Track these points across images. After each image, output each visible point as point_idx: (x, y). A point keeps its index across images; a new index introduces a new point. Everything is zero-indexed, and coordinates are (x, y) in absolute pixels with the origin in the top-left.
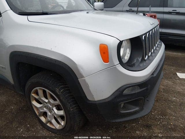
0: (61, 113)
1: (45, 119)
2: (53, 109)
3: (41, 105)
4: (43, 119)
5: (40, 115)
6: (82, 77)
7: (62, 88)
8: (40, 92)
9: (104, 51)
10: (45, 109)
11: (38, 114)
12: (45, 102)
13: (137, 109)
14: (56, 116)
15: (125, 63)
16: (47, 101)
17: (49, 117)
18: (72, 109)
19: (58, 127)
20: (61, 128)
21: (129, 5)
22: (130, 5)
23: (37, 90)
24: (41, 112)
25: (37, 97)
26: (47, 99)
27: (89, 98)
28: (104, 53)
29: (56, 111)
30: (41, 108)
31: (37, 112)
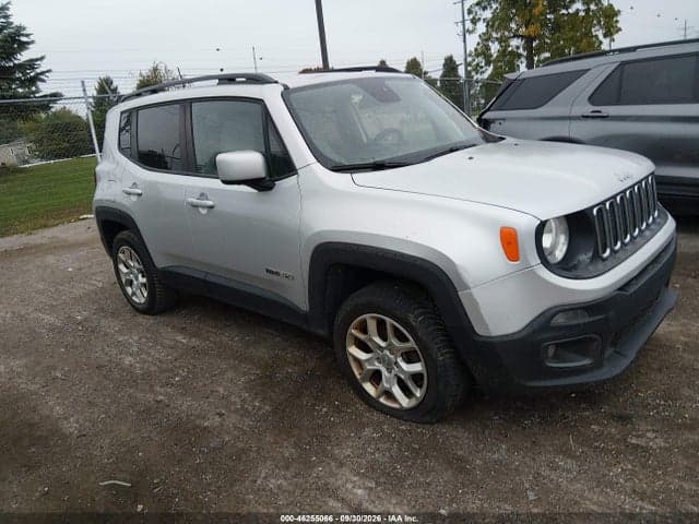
0: (417, 367)
1: (374, 389)
2: (396, 363)
3: (369, 356)
4: (369, 388)
5: (364, 380)
6: (467, 287)
7: (421, 314)
8: (372, 326)
9: (509, 240)
10: (377, 364)
11: (358, 377)
12: (380, 347)
13: (587, 362)
14: (402, 377)
15: (555, 264)
16: (383, 344)
17: (387, 382)
18: (442, 356)
19: (405, 402)
20: (413, 402)
21: (590, 99)
22: (592, 99)
23: (365, 321)
24: (369, 370)
25: (362, 336)
26: (384, 339)
27: (479, 330)
28: (509, 243)
29: (404, 365)
30: (367, 360)
31: (356, 373)
